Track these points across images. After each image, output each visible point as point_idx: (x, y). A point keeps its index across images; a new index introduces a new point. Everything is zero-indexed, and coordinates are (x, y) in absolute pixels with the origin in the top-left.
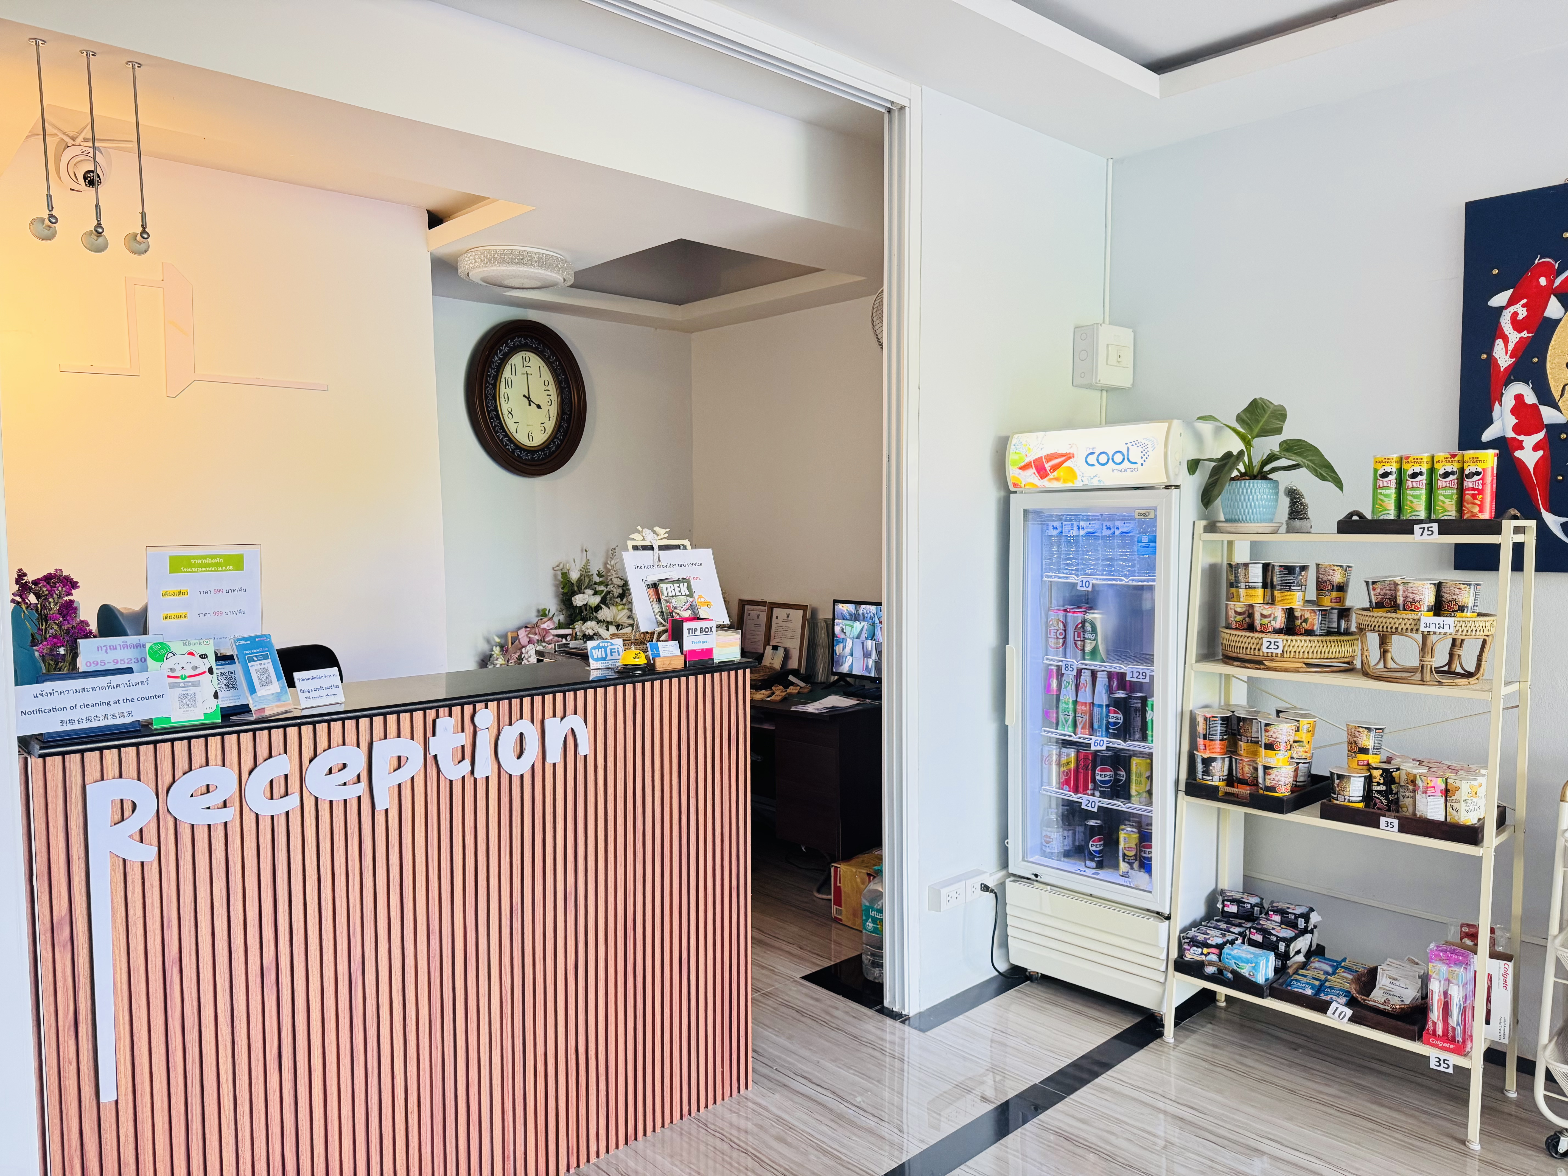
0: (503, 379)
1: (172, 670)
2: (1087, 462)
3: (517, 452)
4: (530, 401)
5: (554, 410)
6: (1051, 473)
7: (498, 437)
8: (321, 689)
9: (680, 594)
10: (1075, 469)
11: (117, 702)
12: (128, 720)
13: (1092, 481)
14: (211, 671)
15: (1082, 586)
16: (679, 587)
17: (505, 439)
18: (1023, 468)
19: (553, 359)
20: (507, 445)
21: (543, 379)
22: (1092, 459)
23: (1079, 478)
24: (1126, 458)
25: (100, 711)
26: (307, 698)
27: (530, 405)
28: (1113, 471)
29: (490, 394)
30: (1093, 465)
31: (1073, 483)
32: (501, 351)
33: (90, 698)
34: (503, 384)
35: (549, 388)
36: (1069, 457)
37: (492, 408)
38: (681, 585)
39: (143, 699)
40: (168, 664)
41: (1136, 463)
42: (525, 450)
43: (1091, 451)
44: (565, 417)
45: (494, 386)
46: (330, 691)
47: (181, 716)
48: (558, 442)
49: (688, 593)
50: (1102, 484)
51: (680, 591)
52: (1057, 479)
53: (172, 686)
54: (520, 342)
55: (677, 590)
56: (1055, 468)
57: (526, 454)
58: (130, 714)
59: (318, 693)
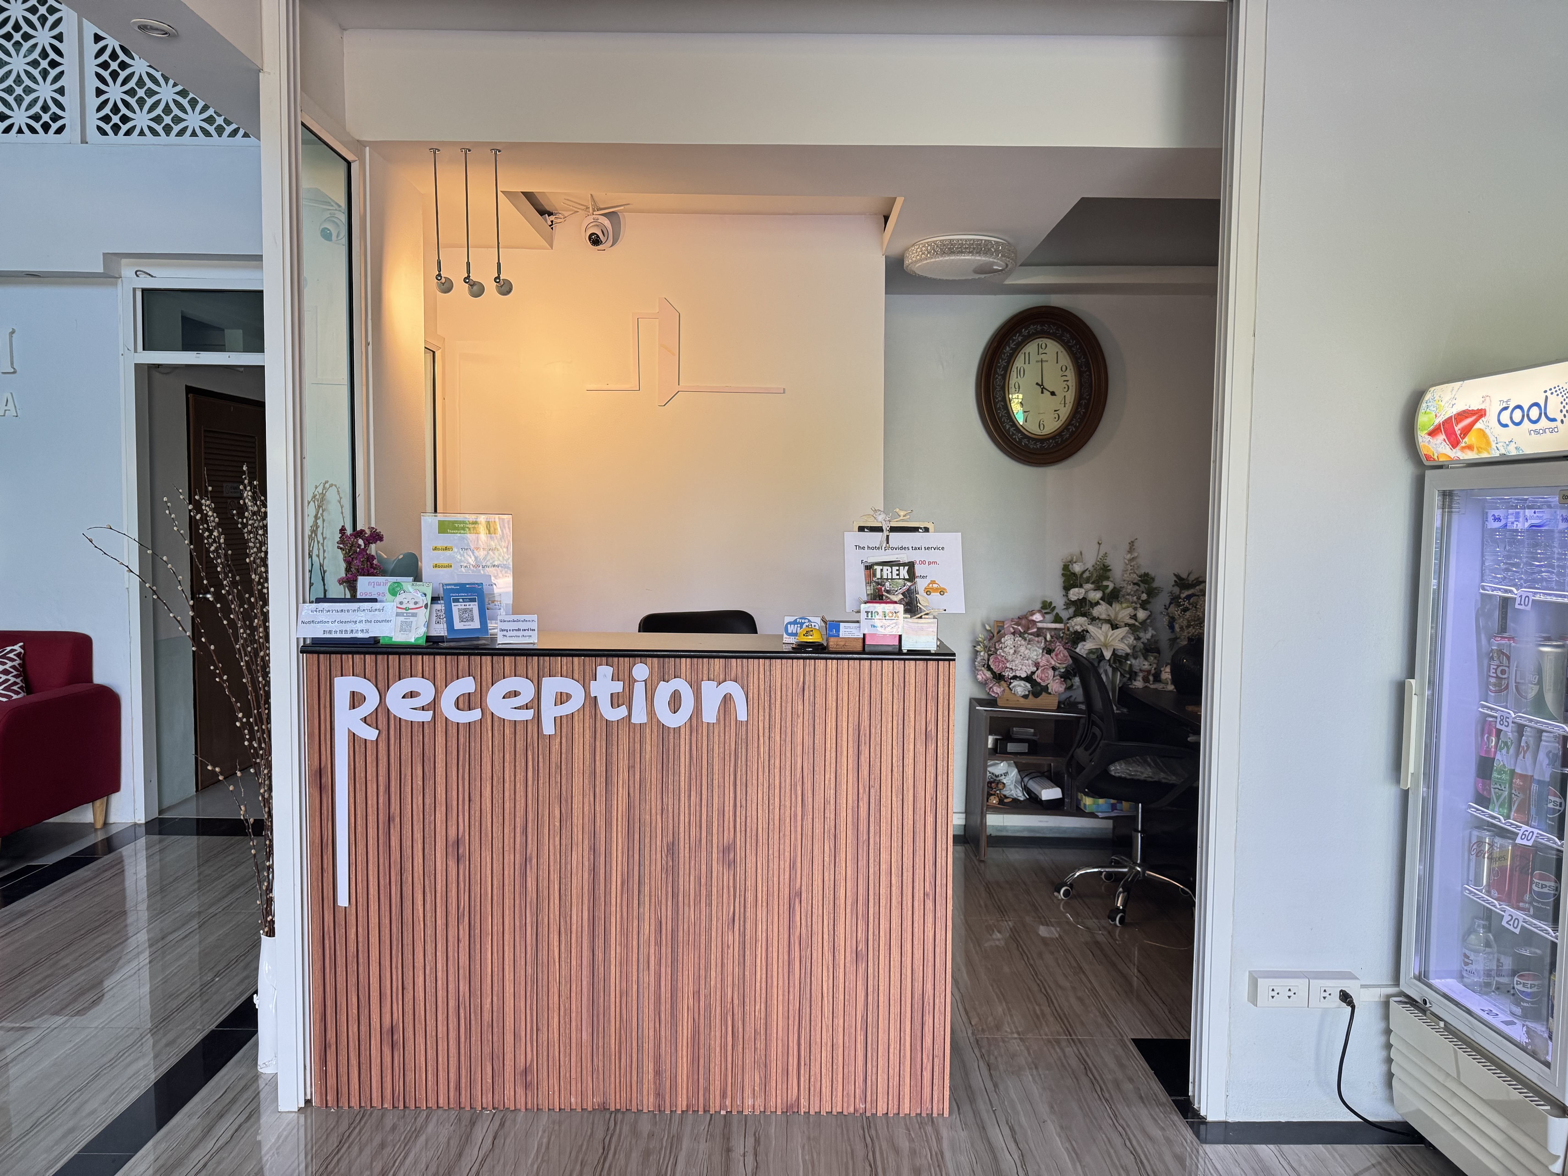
0: (1014, 369)
1: (401, 603)
2: (1499, 421)
3: (1025, 441)
4: (1043, 389)
5: (1071, 396)
6: (1463, 438)
7: (1004, 427)
8: (519, 630)
9: (898, 577)
10: (1487, 431)
11: (361, 622)
12: (366, 636)
13: (1509, 448)
14: (426, 606)
15: (1520, 604)
16: (897, 570)
17: (1012, 429)
18: (1433, 433)
19: (1072, 342)
20: (1013, 435)
21: (1060, 365)
22: (1505, 417)
23: (1494, 445)
24: (1543, 413)
25: (349, 627)
26: (504, 636)
27: (1042, 393)
28: (1530, 434)
29: (999, 386)
30: (1506, 426)
31: (1489, 453)
32: (1014, 341)
33: (345, 617)
34: (1014, 374)
35: (1068, 373)
36: (1480, 414)
37: (1000, 399)
38: (902, 568)
39: (378, 621)
40: (399, 598)
41: (1554, 420)
42: (1033, 439)
43: (1505, 405)
44: (1083, 402)
45: (1004, 377)
46: (526, 633)
47: (400, 638)
48: (1072, 428)
49: (907, 577)
50: (1521, 453)
51: (898, 575)
52: (1470, 447)
53: (398, 615)
54: (1036, 330)
55: (895, 572)
56: (1466, 431)
57: (1035, 443)
58: (367, 631)
59: (515, 633)
